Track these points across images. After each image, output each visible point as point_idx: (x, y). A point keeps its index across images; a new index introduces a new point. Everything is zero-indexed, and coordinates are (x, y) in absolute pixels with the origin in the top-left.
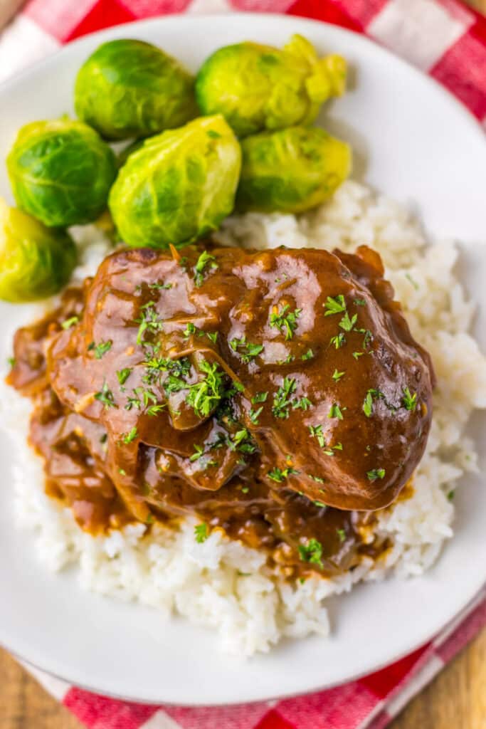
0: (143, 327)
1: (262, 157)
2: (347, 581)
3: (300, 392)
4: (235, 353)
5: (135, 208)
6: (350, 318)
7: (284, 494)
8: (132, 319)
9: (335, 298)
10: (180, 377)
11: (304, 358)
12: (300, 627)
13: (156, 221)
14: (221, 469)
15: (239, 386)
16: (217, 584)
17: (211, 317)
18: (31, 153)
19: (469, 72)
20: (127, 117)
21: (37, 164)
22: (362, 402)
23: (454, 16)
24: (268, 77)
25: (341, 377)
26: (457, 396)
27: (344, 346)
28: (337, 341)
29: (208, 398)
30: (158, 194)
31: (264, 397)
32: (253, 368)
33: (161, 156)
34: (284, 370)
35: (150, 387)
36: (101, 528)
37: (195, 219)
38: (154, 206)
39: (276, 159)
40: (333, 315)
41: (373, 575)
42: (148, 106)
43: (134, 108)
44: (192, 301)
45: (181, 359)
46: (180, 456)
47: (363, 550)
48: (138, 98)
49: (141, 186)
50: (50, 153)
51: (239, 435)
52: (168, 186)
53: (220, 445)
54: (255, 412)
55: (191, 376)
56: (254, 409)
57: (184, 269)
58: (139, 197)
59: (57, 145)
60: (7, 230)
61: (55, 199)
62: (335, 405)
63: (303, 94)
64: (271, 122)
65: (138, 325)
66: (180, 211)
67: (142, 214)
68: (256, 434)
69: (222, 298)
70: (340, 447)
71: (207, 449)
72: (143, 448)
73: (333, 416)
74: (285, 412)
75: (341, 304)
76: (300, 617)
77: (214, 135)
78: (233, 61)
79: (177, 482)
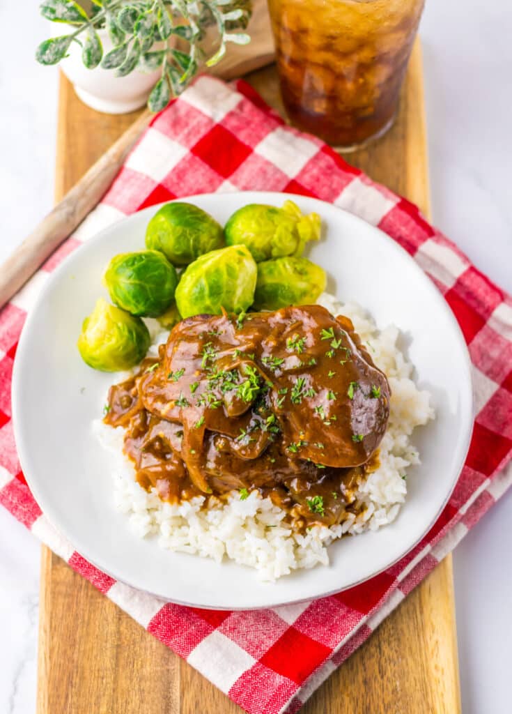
0: (205, 357)
1: (271, 272)
2: (339, 531)
3: (308, 386)
4: (265, 365)
5: (194, 294)
6: (337, 342)
7: (299, 462)
8: (198, 353)
9: (327, 330)
10: (232, 381)
11: (310, 364)
12: (310, 559)
13: (208, 302)
14: (258, 443)
15: (270, 384)
16: (254, 531)
17: (251, 345)
18: (125, 264)
19: (399, 230)
20: (184, 247)
21: (129, 271)
22: (347, 390)
23: (386, 197)
24: (273, 222)
25: (334, 375)
26: (404, 414)
27: (334, 357)
28: (330, 354)
29: (251, 389)
30: (209, 284)
31: (286, 391)
32: (278, 373)
33: (210, 263)
34: (298, 372)
35: (211, 392)
36: (176, 498)
37: (232, 302)
38: (207, 292)
39: (280, 273)
40: (326, 339)
41: (356, 528)
42: (197, 240)
43: (189, 241)
44: (236, 339)
45: (232, 370)
46: (231, 437)
47: (349, 507)
48: (191, 235)
49: (198, 281)
50: (137, 265)
51: (270, 419)
52: (216, 279)
53: (257, 428)
54: (280, 399)
55: (239, 380)
56: (280, 398)
57: (230, 322)
58: (197, 287)
59: (141, 259)
60: (108, 317)
61: (140, 293)
62: (330, 392)
63: (295, 234)
64: (275, 252)
65: (202, 356)
66: (223, 295)
67: (200, 297)
68: (281, 416)
69: (257, 334)
70: (335, 418)
71: (249, 431)
72: (208, 433)
73: (330, 399)
74: (299, 399)
75: (331, 333)
76: (309, 552)
77: (241, 254)
78: (250, 213)
79: (228, 456)
